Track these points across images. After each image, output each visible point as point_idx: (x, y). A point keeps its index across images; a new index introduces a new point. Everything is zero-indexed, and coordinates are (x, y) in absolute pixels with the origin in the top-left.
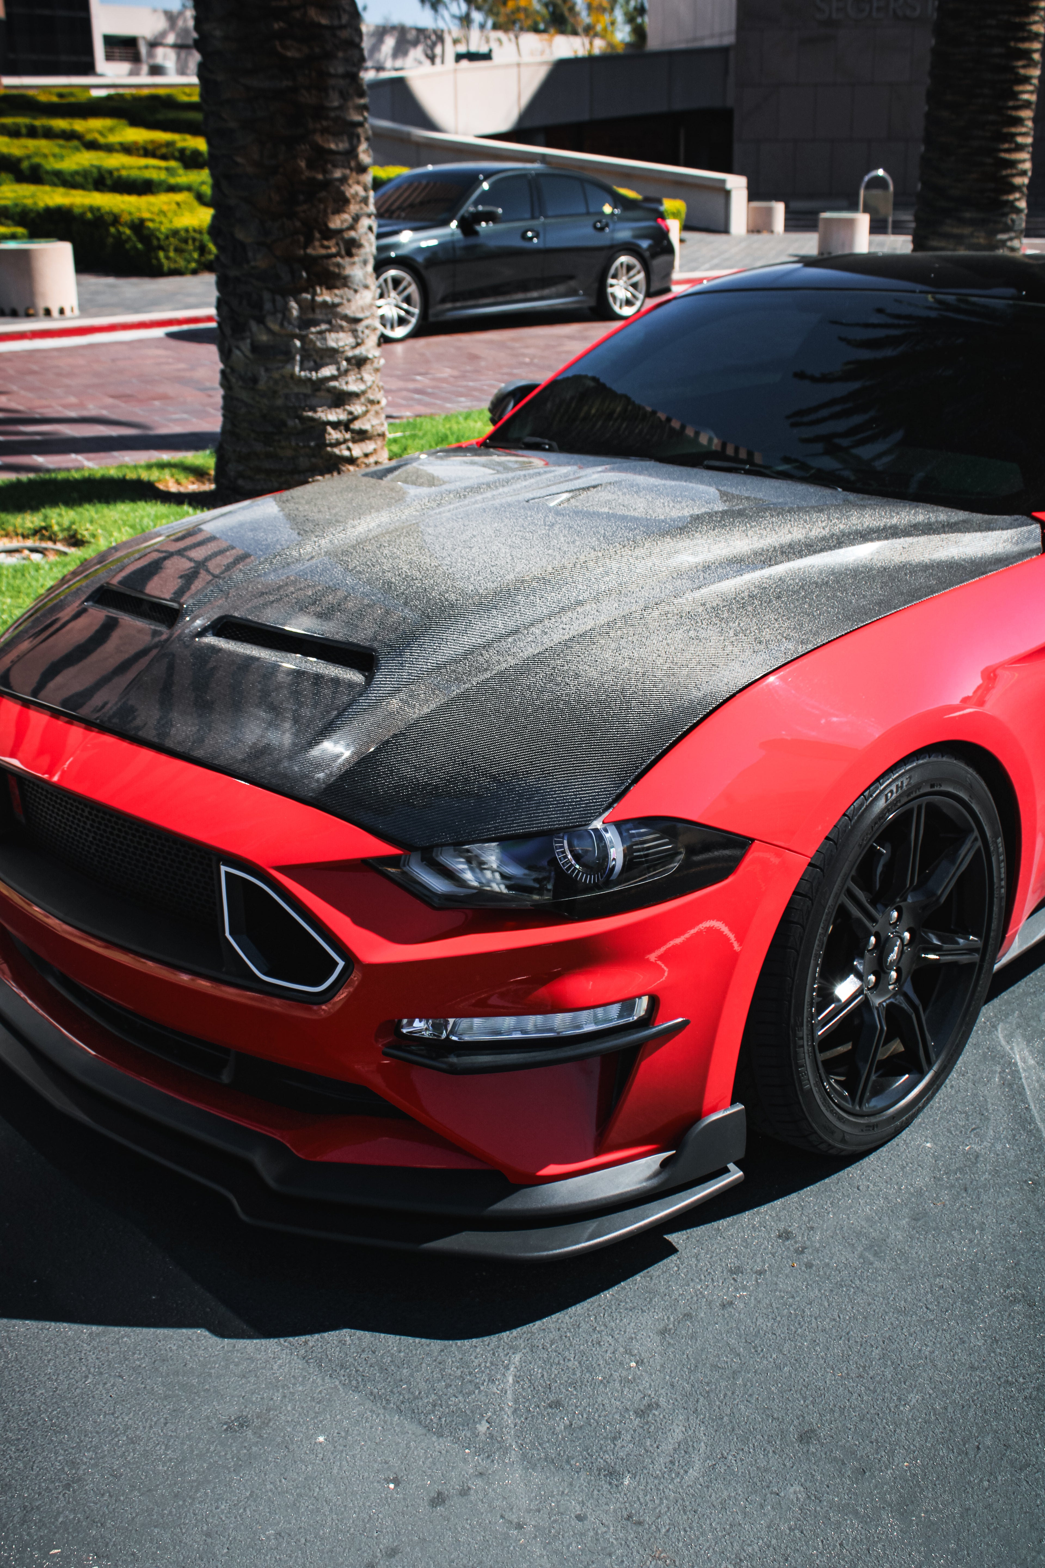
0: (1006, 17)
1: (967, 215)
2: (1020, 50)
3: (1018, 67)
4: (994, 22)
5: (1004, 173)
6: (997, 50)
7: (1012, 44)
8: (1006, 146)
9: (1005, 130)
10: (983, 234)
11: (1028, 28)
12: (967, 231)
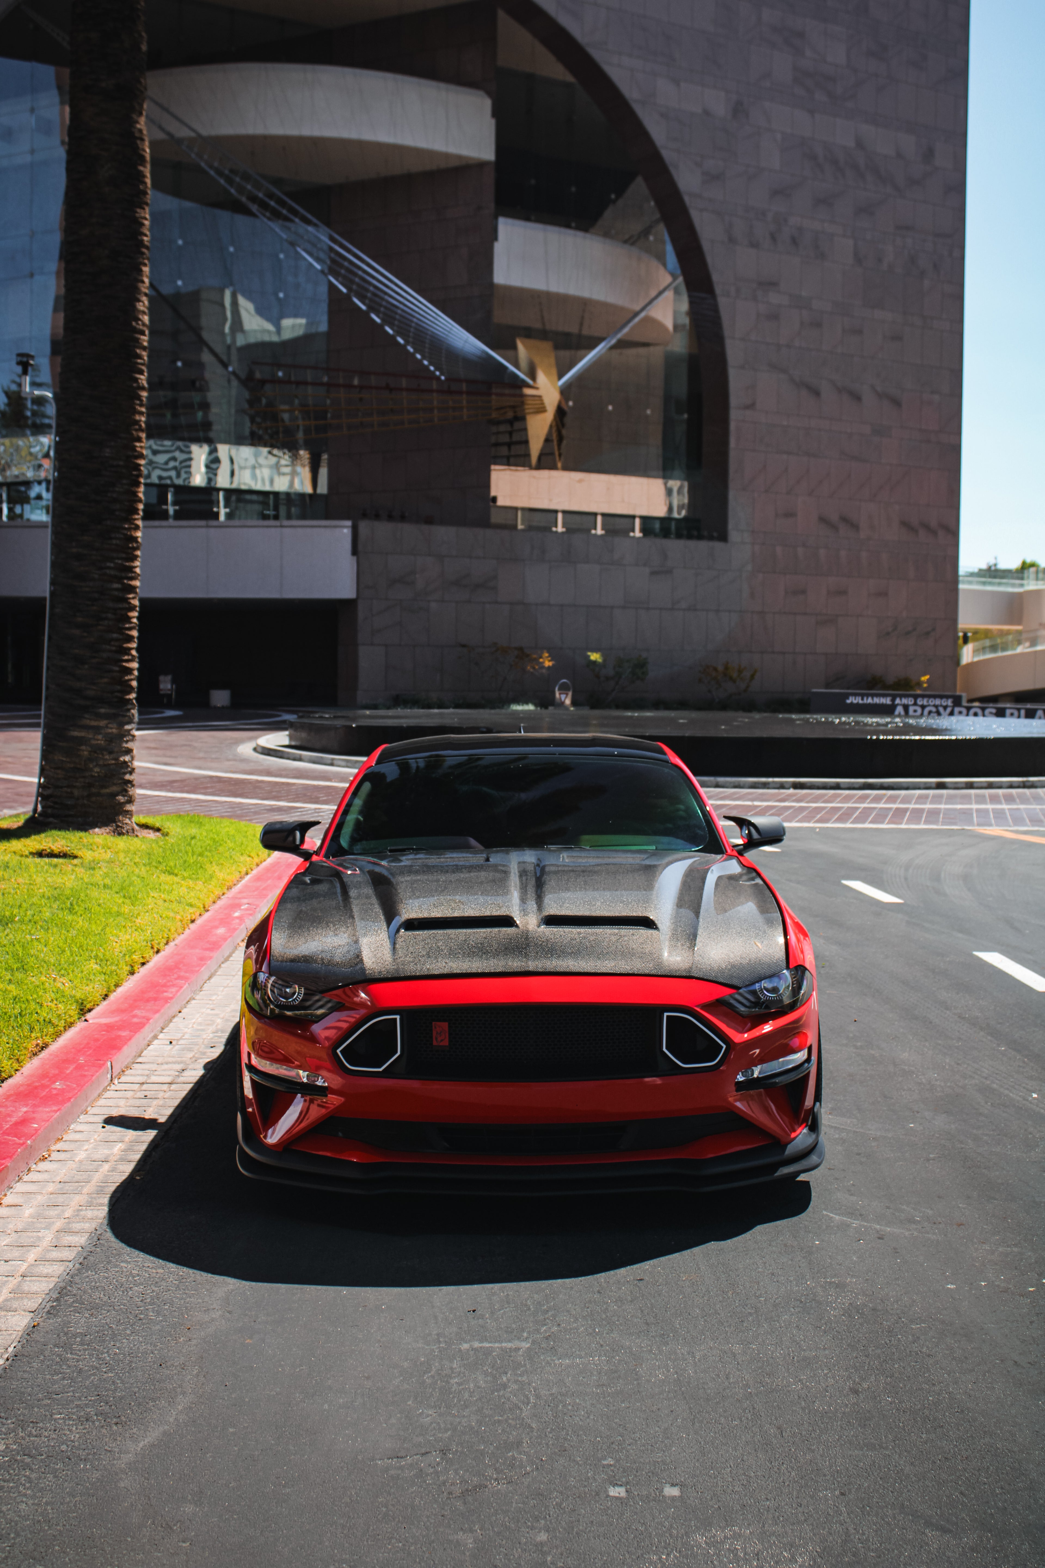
0: (120, 562)
1: (102, 711)
2: (130, 585)
3: (130, 598)
4: (112, 565)
5: (126, 678)
6: (116, 586)
7: (125, 581)
8: (126, 657)
9: (125, 645)
10: (115, 725)
11: (134, 570)
12: (102, 723)
